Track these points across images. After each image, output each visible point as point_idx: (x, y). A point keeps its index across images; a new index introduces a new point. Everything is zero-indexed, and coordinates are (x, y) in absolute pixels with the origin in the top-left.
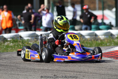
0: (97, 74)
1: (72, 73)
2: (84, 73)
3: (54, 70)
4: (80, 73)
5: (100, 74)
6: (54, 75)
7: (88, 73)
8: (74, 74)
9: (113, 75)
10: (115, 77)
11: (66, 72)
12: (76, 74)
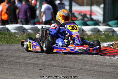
0: (82, 70)
1: (58, 68)
2: (69, 68)
3: (39, 64)
4: (65, 68)
5: (85, 70)
6: (40, 70)
7: (73, 68)
8: (59, 69)
9: (99, 71)
10: (101, 74)
11: (51, 67)
12: (62, 69)
